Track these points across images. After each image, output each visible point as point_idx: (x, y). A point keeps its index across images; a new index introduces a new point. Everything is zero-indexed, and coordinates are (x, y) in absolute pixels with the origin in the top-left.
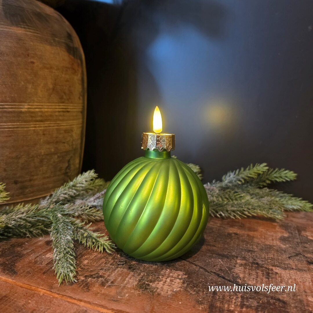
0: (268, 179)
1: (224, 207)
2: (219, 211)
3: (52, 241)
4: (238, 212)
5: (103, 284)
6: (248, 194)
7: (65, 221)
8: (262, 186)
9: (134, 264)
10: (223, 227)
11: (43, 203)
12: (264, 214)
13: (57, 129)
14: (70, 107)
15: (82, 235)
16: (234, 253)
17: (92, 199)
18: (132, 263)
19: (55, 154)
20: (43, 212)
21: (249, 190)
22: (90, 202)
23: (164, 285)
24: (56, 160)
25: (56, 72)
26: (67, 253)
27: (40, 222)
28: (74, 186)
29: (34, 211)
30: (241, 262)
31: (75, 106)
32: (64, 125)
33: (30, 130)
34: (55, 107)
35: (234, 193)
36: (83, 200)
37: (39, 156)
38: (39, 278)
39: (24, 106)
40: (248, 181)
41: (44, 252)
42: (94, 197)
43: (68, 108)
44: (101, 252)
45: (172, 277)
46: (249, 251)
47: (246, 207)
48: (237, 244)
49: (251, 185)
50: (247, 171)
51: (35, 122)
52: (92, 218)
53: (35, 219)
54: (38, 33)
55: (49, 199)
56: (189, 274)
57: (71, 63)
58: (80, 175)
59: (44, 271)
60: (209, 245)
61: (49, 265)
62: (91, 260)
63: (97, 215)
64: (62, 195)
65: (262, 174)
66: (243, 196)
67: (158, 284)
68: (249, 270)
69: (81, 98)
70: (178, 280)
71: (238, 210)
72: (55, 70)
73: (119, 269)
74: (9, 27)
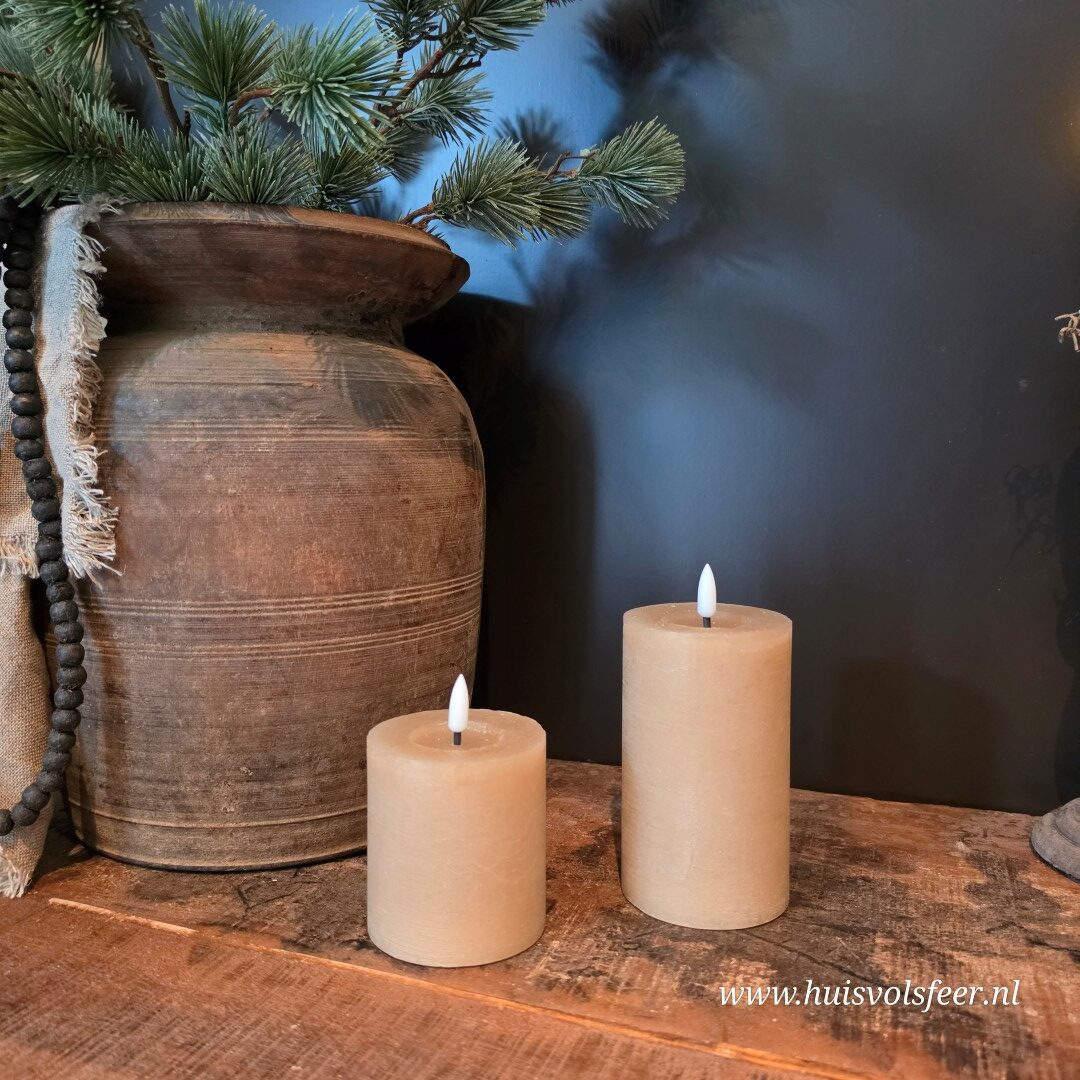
5: (611, 987)
10: (834, 863)
14: (466, 582)
16: (866, 924)
18: (653, 947)
19: (437, 692)
25: (446, 511)
30: (885, 942)
34: (442, 589)
37: (409, 700)
39: (388, 595)
43: (463, 586)
46: (900, 918)
48: (872, 904)
51: (406, 627)
56: (779, 966)
67: (720, 986)
68: (903, 957)
72: (444, 508)
73: (631, 958)
74: (364, 433)
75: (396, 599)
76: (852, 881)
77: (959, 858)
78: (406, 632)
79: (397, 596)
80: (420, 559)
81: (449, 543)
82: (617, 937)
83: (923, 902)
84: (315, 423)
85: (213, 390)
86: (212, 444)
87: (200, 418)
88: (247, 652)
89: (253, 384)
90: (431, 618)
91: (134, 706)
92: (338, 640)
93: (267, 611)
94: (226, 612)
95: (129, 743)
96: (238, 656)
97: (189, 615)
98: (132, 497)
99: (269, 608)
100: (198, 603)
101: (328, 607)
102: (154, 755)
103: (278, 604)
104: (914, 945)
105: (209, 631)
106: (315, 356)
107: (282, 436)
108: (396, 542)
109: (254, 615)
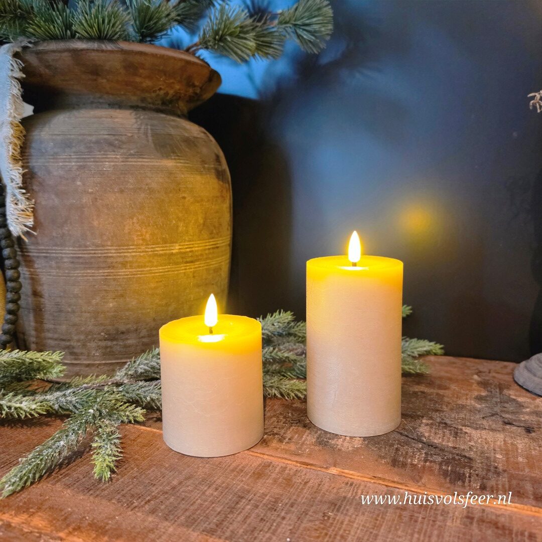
5: (281, 441)
13: (207, 270)
14: (219, 242)
16: (419, 413)
25: (207, 204)
30: (427, 422)
31: (223, 240)
32: (214, 263)
33: (180, 273)
34: (205, 244)
37: (189, 301)
39: (175, 246)
46: (437, 411)
48: (424, 404)
51: (186, 263)
57: (220, 190)
68: (435, 429)
72: (205, 202)
73: (294, 427)
74: (160, 161)
75: (180, 249)
76: (415, 393)
77: (473, 383)
78: (186, 266)
79: (181, 247)
80: (192, 228)
81: (209, 221)
82: (288, 417)
83: (451, 403)
84: (133, 155)
85: (80, 138)
86: (81, 166)
87: (74, 152)
88: (102, 274)
89: (101, 134)
90: (200, 259)
91: (46, 302)
92: (149, 269)
93: (111, 253)
94: (90, 253)
95: (45, 321)
96: (98, 276)
97: (72, 255)
98: (40, 194)
99: (112, 252)
100: (76, 249)
101: (143, 252)
102: (58, 327)
103: (116, 249)
104: (442, 423)
105: (82, 263)
106: (134, 121)
107: (116, 162)
108: (179, 219)
109: (105, 255)
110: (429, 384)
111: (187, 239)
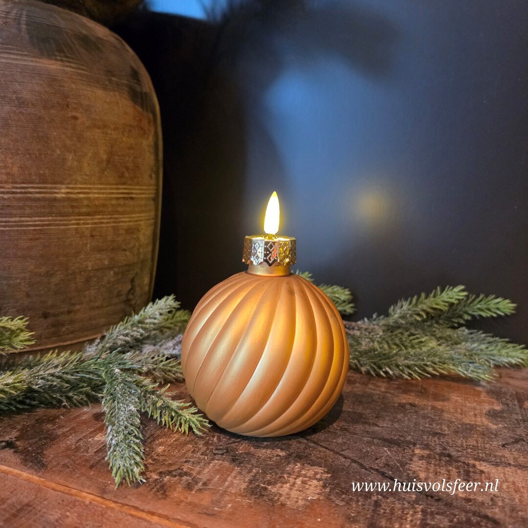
0: (466, 313)
1: (392, 360)
2: (383, 366)
3: (104, 414)
4: (417, 369)
5: (189, 487)
6: (433, 338)
7: (126, 381)
8: (456, 325)
9: (242, 453)
10: (390, 393)
11: (90, 350)
12: (460, 371)
13: (114, 228)
14: (136, 191)
15: (154, 404)
16: (409, 438)
17: (170, 344)
18: (238, 453)
19: (110, 268)
20: (90, 365)
21: (435, 331)
22: (166, 349)
23: (291, 489)
24: (112, 279)
25: (113, 133)
26: (130, 434)
27: (84, 382)
28: (140, 322)
29: (74, 363)
30: (422, 452)
31: (142, 189)
32: (126, 221)
33: (69, 229)
34: (111, 191)
35: (409, 336)
36: (155, 345)
37: (84, 271)
38: (83, 474)
39: (60, 189)
40: (433, 315)
41: (91, 432)
42: (174, 342)
43: (132, 193)
44: (185, 432)
45: (305, 476)
46: (435, 434)
47: (430, 359)
48: (415, 423)
49: (437, 323)
50: (431, 299)
51: (78, 216)
52: (171, 376)
53: (77, 376)
54: (83, 70)
55: (99, 343)
56: (334, 471)
57: (137, 118)
58: (150, 304)
59: (91, 464)
60: (366, 423)
61: (100, 454)
62: (170, 446)
63: (178, 370)
64: (121, 337)
65: (457, 304)
66: (425, 341)
67: (282, 487)
68: (435, 465)
69: (153, 176)
70: (315, 482)
71: (415, 365)
72: (111, 129)
73: (216, 461)
74: (38, 60)
75: (68, 193)
76: (402, 406)
77: (481, 392)
78: (79, 220)
79: (69, 191)
80: (89, 165)
81: (116, 157)
82: (211, 444)
83: (454, 422)
90: (102, 211)
101: (8, 193)
104: (444, 455)
108: (67, 149)
110: (421, 392)
111: (80, 179)
